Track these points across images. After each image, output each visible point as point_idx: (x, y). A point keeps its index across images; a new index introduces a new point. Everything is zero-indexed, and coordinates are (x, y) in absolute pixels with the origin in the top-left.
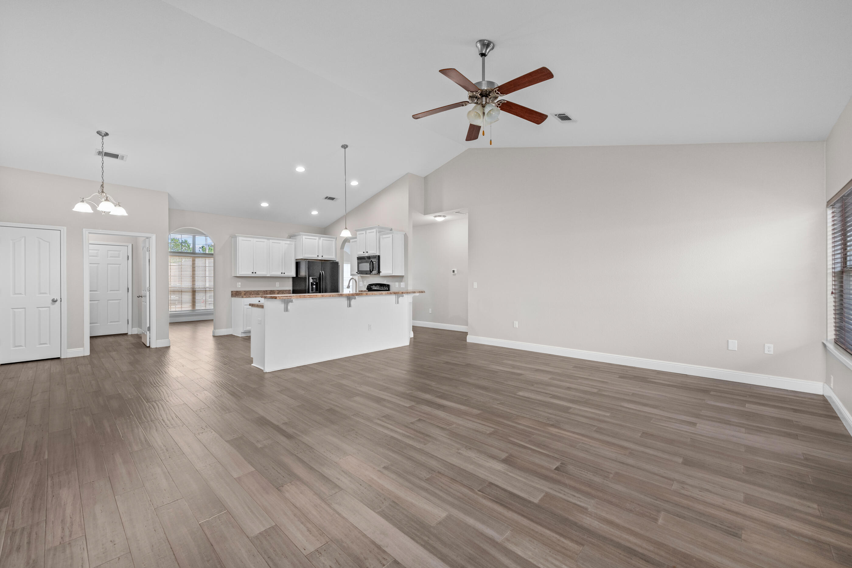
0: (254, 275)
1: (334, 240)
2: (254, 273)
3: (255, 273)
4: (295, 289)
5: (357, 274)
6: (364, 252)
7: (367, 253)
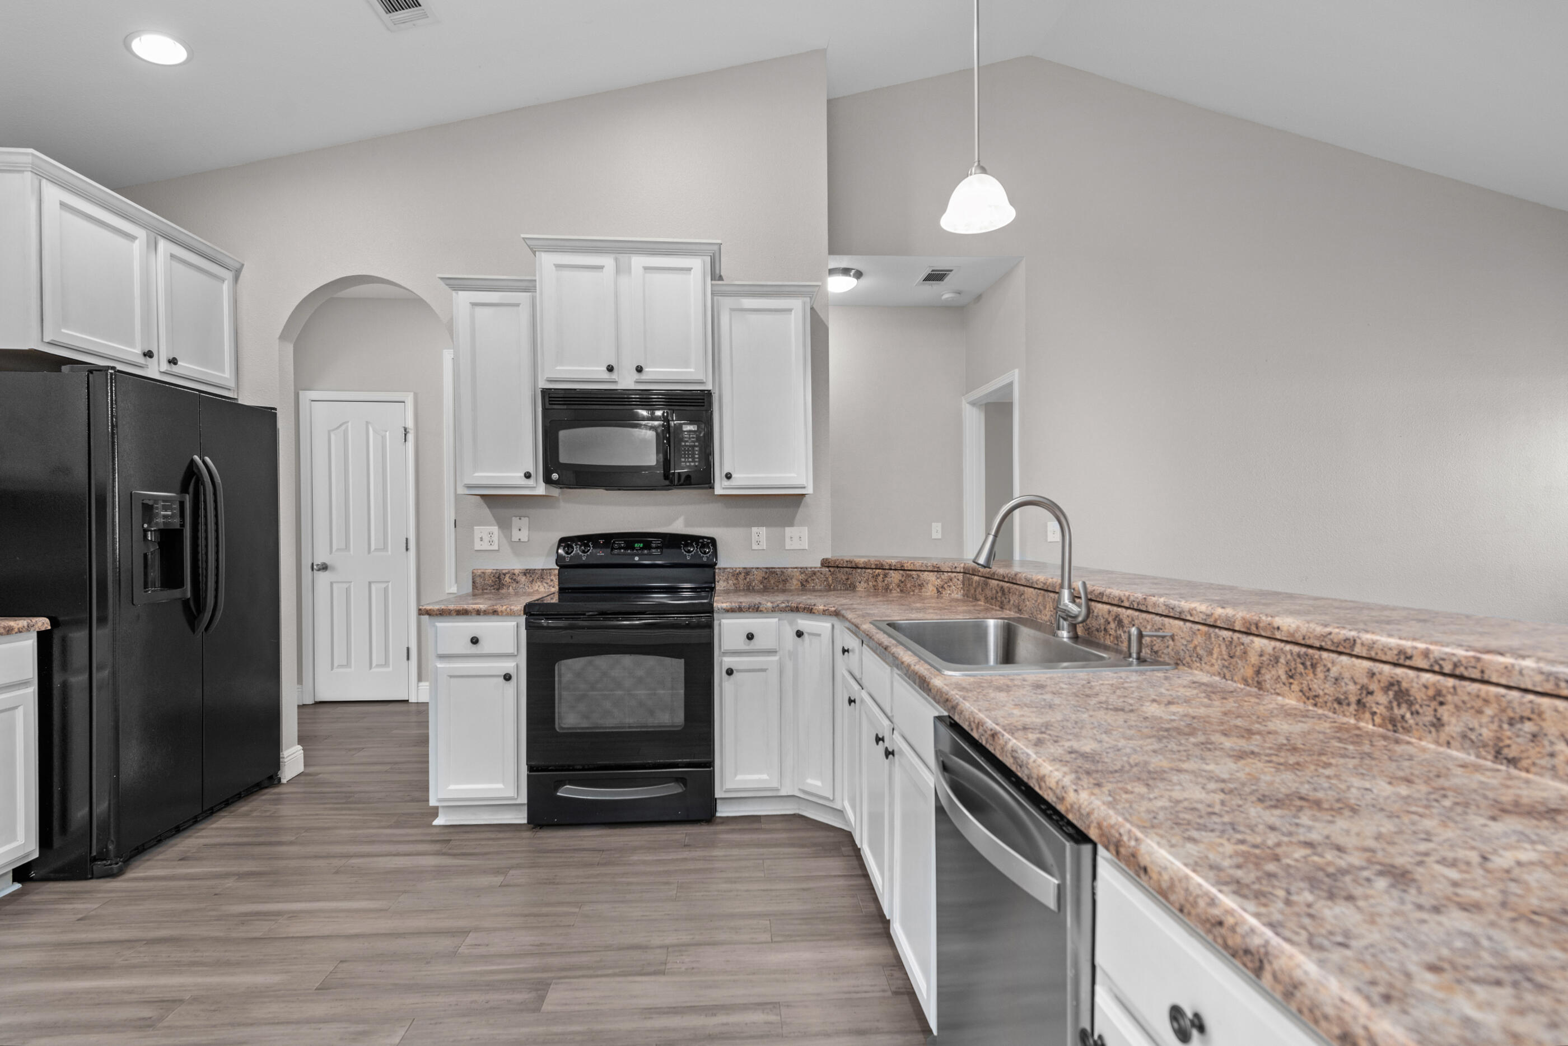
1: (227, 274)
5: (531, 482)
6: (610, 369)
7: (636, 376)
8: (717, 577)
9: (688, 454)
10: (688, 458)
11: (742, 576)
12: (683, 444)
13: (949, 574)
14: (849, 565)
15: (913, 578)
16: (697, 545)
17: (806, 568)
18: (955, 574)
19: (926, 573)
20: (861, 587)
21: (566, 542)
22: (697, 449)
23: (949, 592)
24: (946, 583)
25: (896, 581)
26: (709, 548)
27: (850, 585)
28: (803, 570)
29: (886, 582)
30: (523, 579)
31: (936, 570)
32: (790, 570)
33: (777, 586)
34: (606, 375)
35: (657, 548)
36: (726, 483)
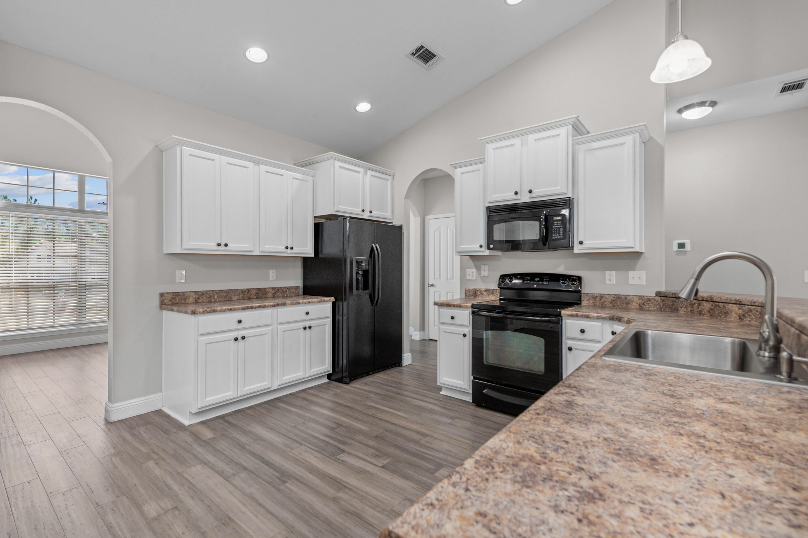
0: (222, 251)
1: (390, 178)
2: (223, 244)
3: (226, 245)
4: (309, 283)
5: (483, 249)
6: (516, 193)
7: (529, 195)
8: (582, 298)
9: (557, 232)
10: (557, 234)
11: (598, 298)
12: (554, 227)
13: (750, 307)
14: (674, 296)
15: (720, 307)
16: (569, 280)
17: (644, 296)
18: (754, 307)
19: (731, 305)
20: (682, 311)
21: (503, 277)
22: (561, 229)
23: (749, 319)
24: (747, 313)
25: (708, 309)
26: (577, 282)
27: (674, 308)
28: (640, 297)
29: (700, 309)
30: (485, 293)
31: (738, 303)
32: (631, 297)
33: (622, 306)
34: (514, 197)
35: (546, 281)
36: (580, 246)
